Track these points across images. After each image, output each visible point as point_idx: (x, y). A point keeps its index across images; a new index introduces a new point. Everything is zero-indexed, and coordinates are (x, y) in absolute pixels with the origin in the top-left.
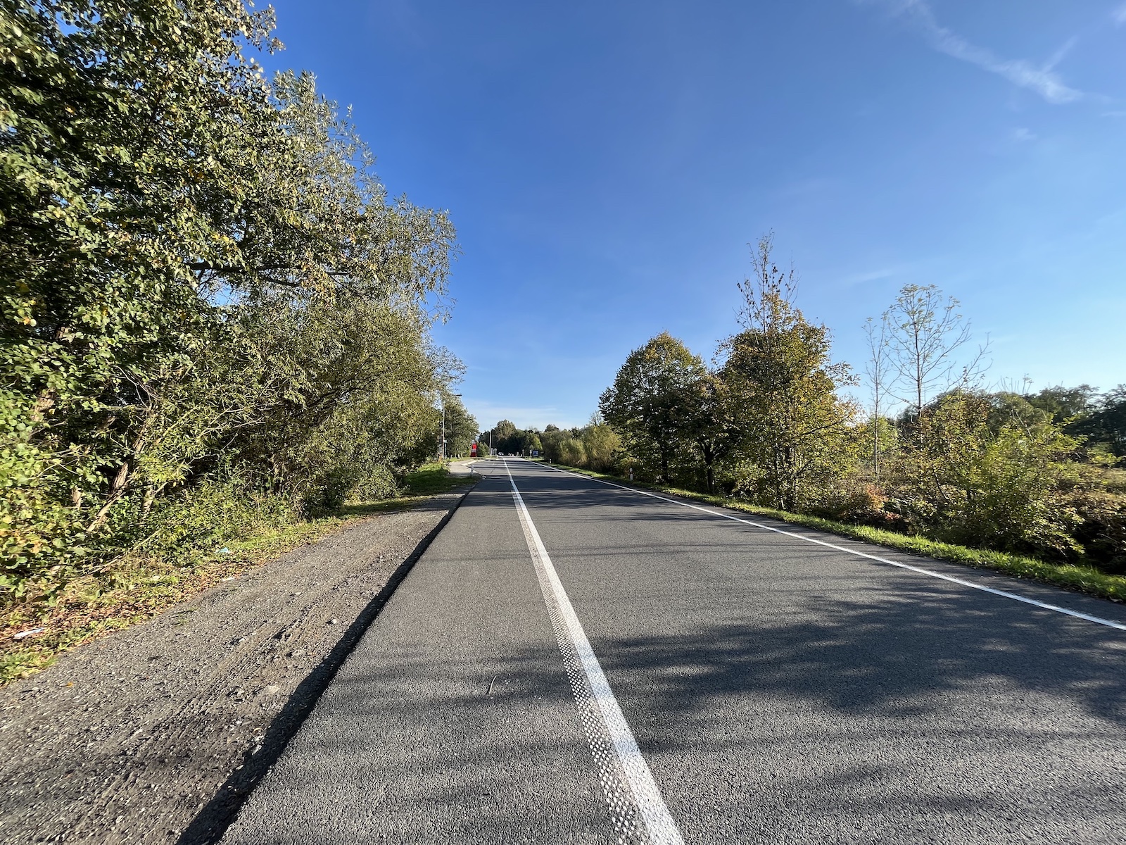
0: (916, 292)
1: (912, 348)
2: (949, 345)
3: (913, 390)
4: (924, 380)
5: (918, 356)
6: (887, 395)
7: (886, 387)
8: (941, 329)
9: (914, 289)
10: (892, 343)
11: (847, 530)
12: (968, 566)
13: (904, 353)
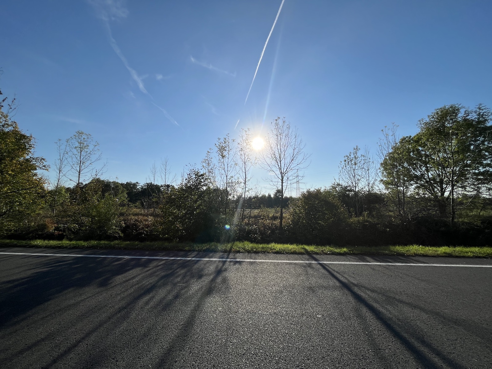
0: (82, 135)
1: (79, 158)
2: (93, 160)
3: (76, 176)
4: (81, 173)
5: (81, 162)
6: (64, 176)
7: (64, 173)
8: (91, 153)
9: (82, 133)
10: (70, 154)
11: (26, 244)
12: (82, 248)
13: (75, 159)
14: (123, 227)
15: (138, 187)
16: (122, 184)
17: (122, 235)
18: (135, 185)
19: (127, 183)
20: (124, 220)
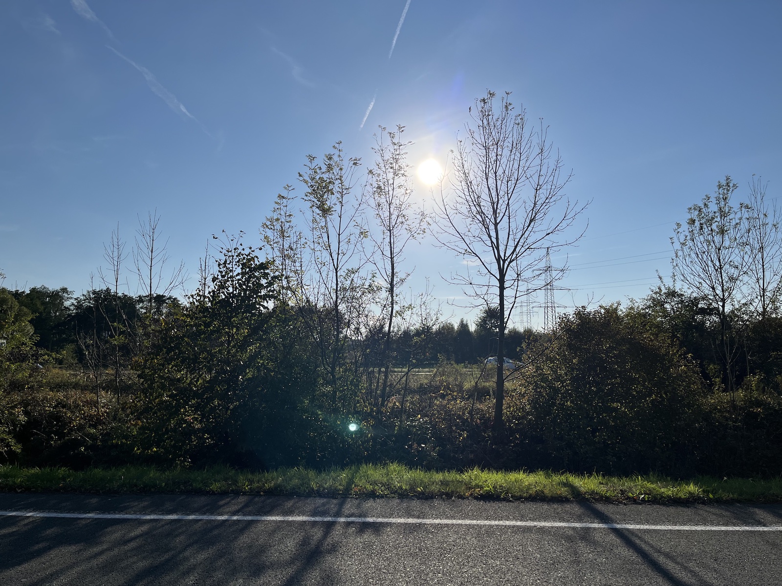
14: (21, 425)
15: (67, 304)
16: (17, 295)
17: (17, 448)
18: (56, 297)
19: (33, 290)
20: (25, 404)
